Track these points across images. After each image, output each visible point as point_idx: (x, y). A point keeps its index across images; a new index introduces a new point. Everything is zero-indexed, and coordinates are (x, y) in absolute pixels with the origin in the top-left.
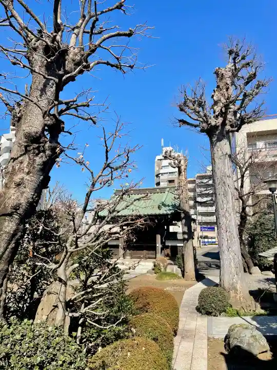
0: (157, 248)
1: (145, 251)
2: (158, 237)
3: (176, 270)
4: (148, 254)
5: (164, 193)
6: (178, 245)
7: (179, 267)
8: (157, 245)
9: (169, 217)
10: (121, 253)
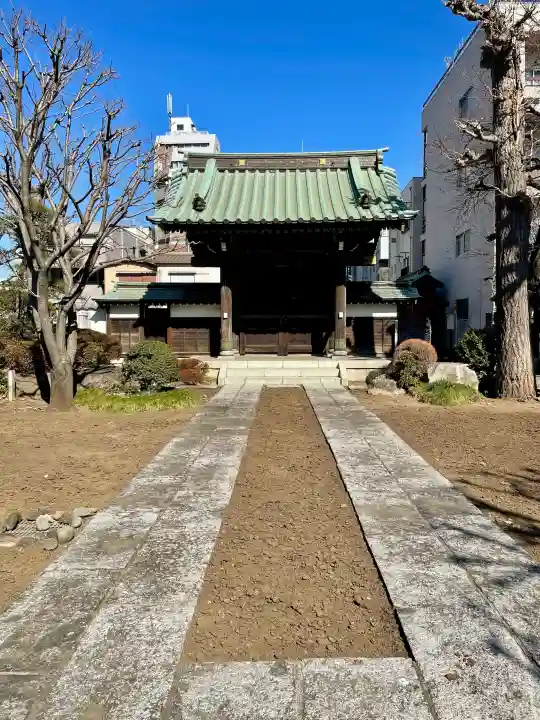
0: (338, 322)
1: (281, 335)
2: (343, 293)
4: (292, 341)
6: (375, 315)
7: (471, 367)
8: (340, 314)
10: (227, 337)
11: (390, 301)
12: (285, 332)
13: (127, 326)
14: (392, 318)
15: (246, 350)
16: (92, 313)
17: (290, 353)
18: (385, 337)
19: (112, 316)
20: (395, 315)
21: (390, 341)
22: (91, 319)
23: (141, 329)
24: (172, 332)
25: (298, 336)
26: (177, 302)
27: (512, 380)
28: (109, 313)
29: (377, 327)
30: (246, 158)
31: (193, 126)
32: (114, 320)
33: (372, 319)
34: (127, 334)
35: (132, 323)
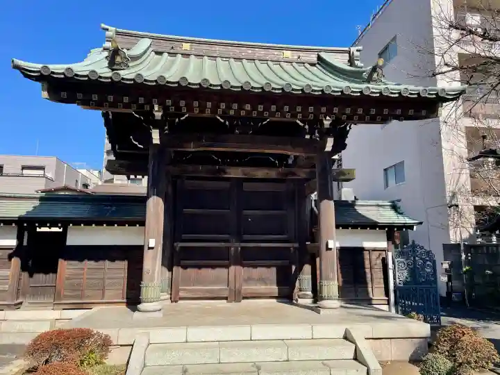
2: (332, 212)
4: (248, 280)
8: (332, 243)
10: (152, 280)
12: (238, 265)
15: (182, 294)
17: (245, 298)
23: (16, 262)
24: (65, 267)
26: (77, 222)
30: (191, 42)
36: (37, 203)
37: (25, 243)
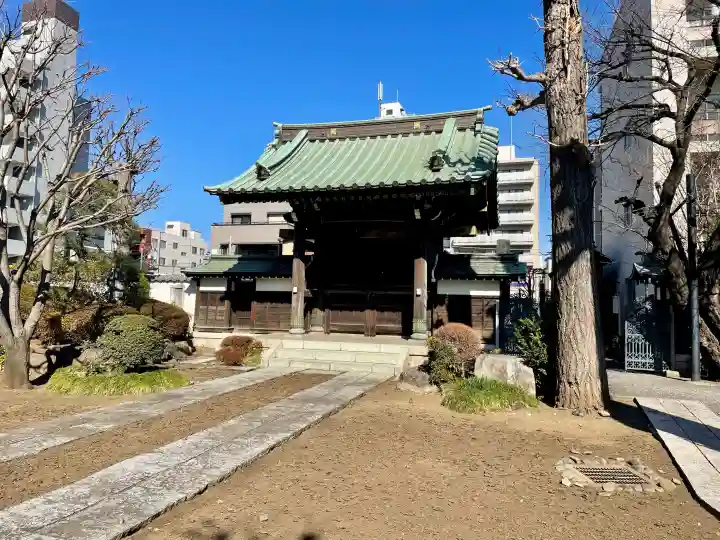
0: (416, 299)
1: (368, 313)
2: (422, 267)
3: (518, 371)
4: (380, 320)
5: (440, 132)
6: (473, 293)
7: (526, 363)
8: (419, 291)
9: (472, 192)
10: (296, 313)
11: (489, 278)
12: (372, 309)
13: (214, 299)
14: (493, 298)
15: (332, 328)
16: (187, 285)
17: (378, 334)
18: (485, 319)
19: (202, 289)
20: (497, 293)
21: (492, 324)
22: (186, 292)
23: (227, 302)
24: (255, 306)
25: (386, 314)
27: (570, 383)
28: (199, 285)
29: (476, 307)
31: (402, 110)
32: (203, 292)
33: (469, 297)
34: (214, 308)
35: (219, 296)
36: (236, 262)
37: (233, 289)
